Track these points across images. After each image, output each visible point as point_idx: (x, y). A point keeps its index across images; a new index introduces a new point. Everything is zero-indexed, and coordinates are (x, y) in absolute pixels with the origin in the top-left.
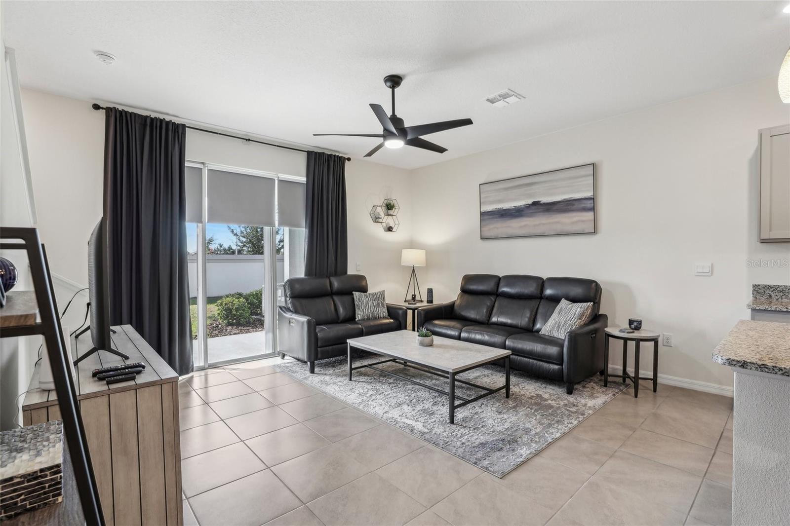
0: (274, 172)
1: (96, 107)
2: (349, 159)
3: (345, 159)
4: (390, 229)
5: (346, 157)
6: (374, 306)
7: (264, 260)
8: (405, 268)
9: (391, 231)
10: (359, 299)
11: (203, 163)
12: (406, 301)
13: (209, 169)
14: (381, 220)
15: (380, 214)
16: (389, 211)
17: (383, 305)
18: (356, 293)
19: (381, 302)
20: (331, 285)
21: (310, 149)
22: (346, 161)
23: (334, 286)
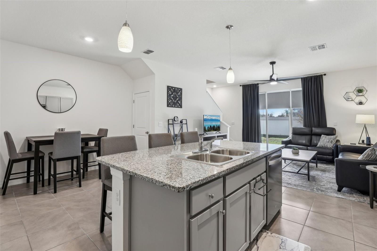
0: (288, 89)
2: (325, 75)
3: (322, 75)
4: (361, 103)
5: (323, 74)
6: (326, 142)
7: (289, 119)
9: (361, 104)
10: (334, 139)
11: (265, 92)
12: (359, 143)
13: (267, 93)
14: (351, 99)
15: (350, 97)
16: (359, 93)
17: (332, 142)
18: (322, 135)
19: (331, 141)
20: (312, 131)
21: (302, 77)
22: (323, 76)
23: (313, 131)
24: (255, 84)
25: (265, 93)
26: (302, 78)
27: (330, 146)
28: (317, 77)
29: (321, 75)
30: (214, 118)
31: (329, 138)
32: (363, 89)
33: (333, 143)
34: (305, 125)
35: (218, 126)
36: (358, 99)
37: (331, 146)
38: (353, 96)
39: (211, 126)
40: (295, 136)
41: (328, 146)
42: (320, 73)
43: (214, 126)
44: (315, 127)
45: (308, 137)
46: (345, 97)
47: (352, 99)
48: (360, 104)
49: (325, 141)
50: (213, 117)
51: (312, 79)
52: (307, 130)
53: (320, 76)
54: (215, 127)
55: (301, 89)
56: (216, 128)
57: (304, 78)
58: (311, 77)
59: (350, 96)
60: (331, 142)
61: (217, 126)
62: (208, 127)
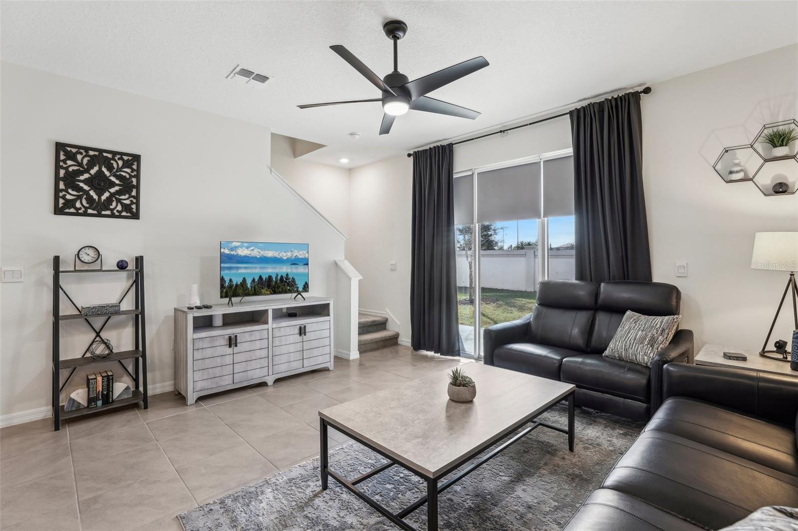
0: (534, 155)
1: (409, 155)
2: (647, 90)
4: (781, 189)
5: (640, 89)
6: (635, 339)
8: (767, 273)
9: (784, 192)
10: (663, 330)
11: (471, 170)
12: (763, 354)
13: (478, 173)
14: (740, 176)
15: (738, 165)
16: (775, 146)
17: (653, 342)
18: (629, 313)
19: (653, 338)
20: (597, 294)
21: (572, 107)
22: (642, 95)
23: (602, 296)
24: (443, 146)
25: (470, 173)
26: (571, 113)
27: (646, 358)
28: (619, 103)
29: (632, 94)
30: (270, 254)
31: (645, 324)
32: (791, 132)
33: (656, 346)
34: (580, 276)
35: (282, 276)
36: (769, 174)
37: (649, 357)
38: (749, 161)
39: (260, 277)
40: (544, 310)
41: (640, 358)
42: (632, 88)
43: (270, 277)
44: (612, 281)
45: (582, 317)
46: (718, 167)
47: (746, 174)
48: (777, 192)
49: (632, 335)
50: (267, 252)
51: (601, 111)
52: (583, 292)
53: (631, 96)
54: (274, 279)
55: (570, 151)
56: (276, 282)
57: (578, 110)
58: (601, 104)
59: (737, 161)
60: (650, 340)
61: (279, 277)
62: (254, 280)
